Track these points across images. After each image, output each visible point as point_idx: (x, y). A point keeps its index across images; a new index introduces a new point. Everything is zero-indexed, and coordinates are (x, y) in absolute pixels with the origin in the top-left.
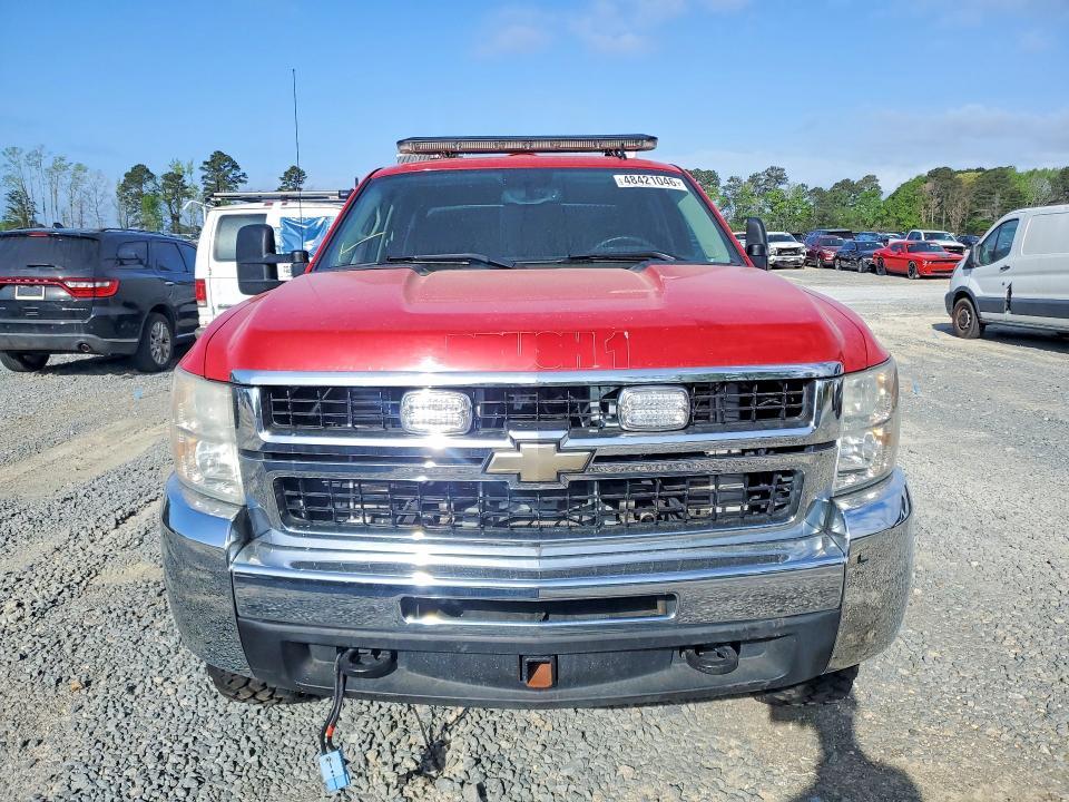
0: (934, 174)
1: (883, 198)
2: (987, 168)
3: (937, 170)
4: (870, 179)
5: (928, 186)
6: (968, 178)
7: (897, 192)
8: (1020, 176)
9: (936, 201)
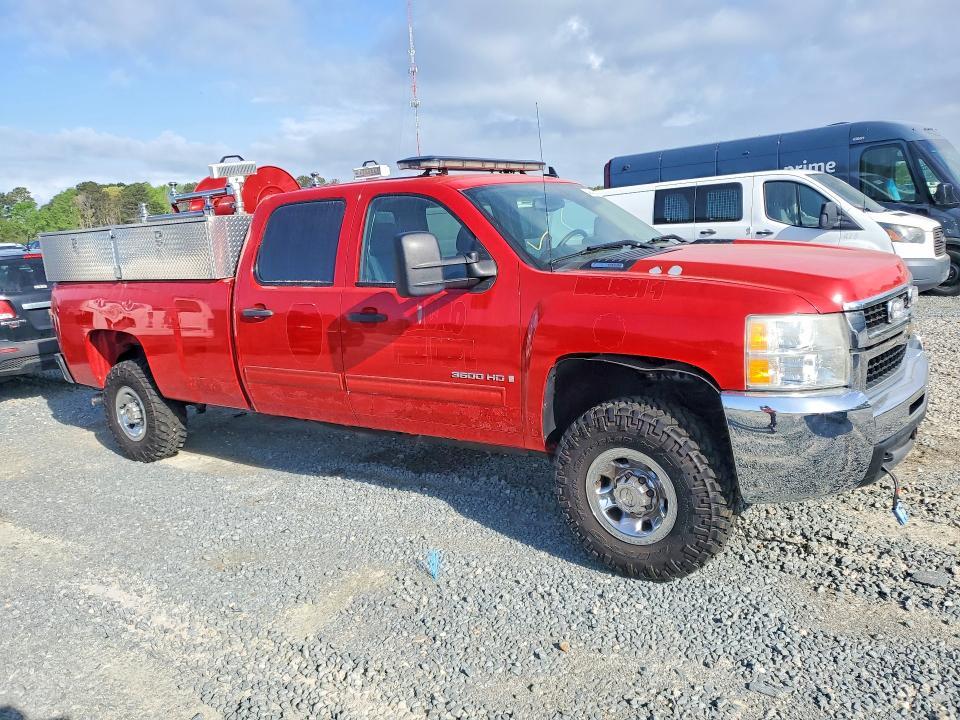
0: (84, 188)
1: (38, 208)
2: (127, 183)
3: (84, 184)
4: (19, 191)
5: (81, 198)
6: (114, 192)
7: (52, 203)
8: (156, 191)
9: (90, 212)
